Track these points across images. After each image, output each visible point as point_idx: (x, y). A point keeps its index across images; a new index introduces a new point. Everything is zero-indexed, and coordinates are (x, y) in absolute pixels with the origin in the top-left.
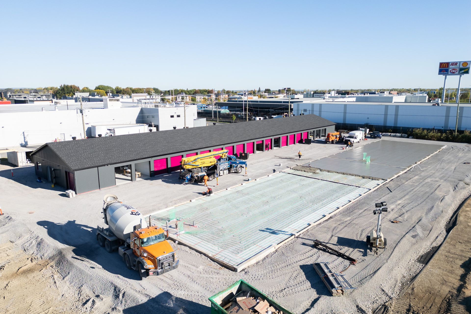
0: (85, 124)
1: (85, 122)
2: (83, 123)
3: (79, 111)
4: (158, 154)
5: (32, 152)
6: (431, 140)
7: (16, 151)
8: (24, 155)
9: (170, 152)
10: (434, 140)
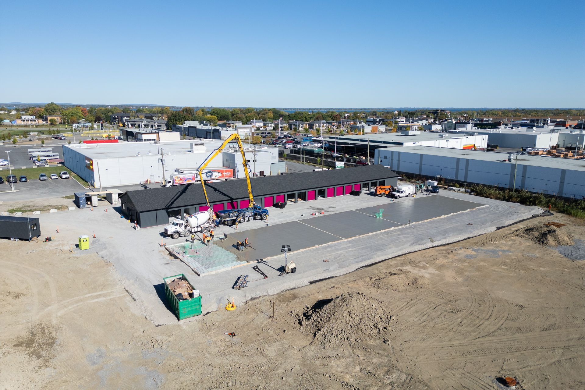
0: (164, 171)
1: (165, 170)
2: (163, 171)
3: (160, 161)
4: (202, 202)
5: (122, 193)
6: (488, 197)
7: (111, 193)
8: (117, 196)
9: (213, 201)
10: (491, 198)
